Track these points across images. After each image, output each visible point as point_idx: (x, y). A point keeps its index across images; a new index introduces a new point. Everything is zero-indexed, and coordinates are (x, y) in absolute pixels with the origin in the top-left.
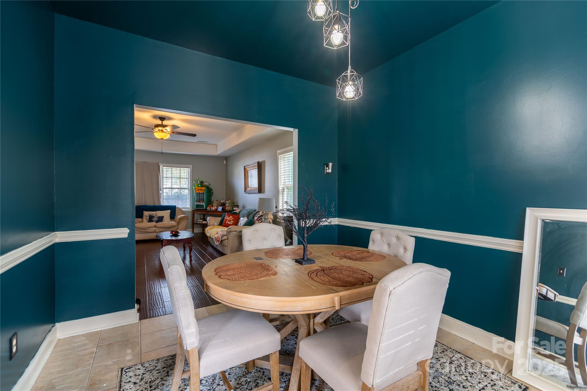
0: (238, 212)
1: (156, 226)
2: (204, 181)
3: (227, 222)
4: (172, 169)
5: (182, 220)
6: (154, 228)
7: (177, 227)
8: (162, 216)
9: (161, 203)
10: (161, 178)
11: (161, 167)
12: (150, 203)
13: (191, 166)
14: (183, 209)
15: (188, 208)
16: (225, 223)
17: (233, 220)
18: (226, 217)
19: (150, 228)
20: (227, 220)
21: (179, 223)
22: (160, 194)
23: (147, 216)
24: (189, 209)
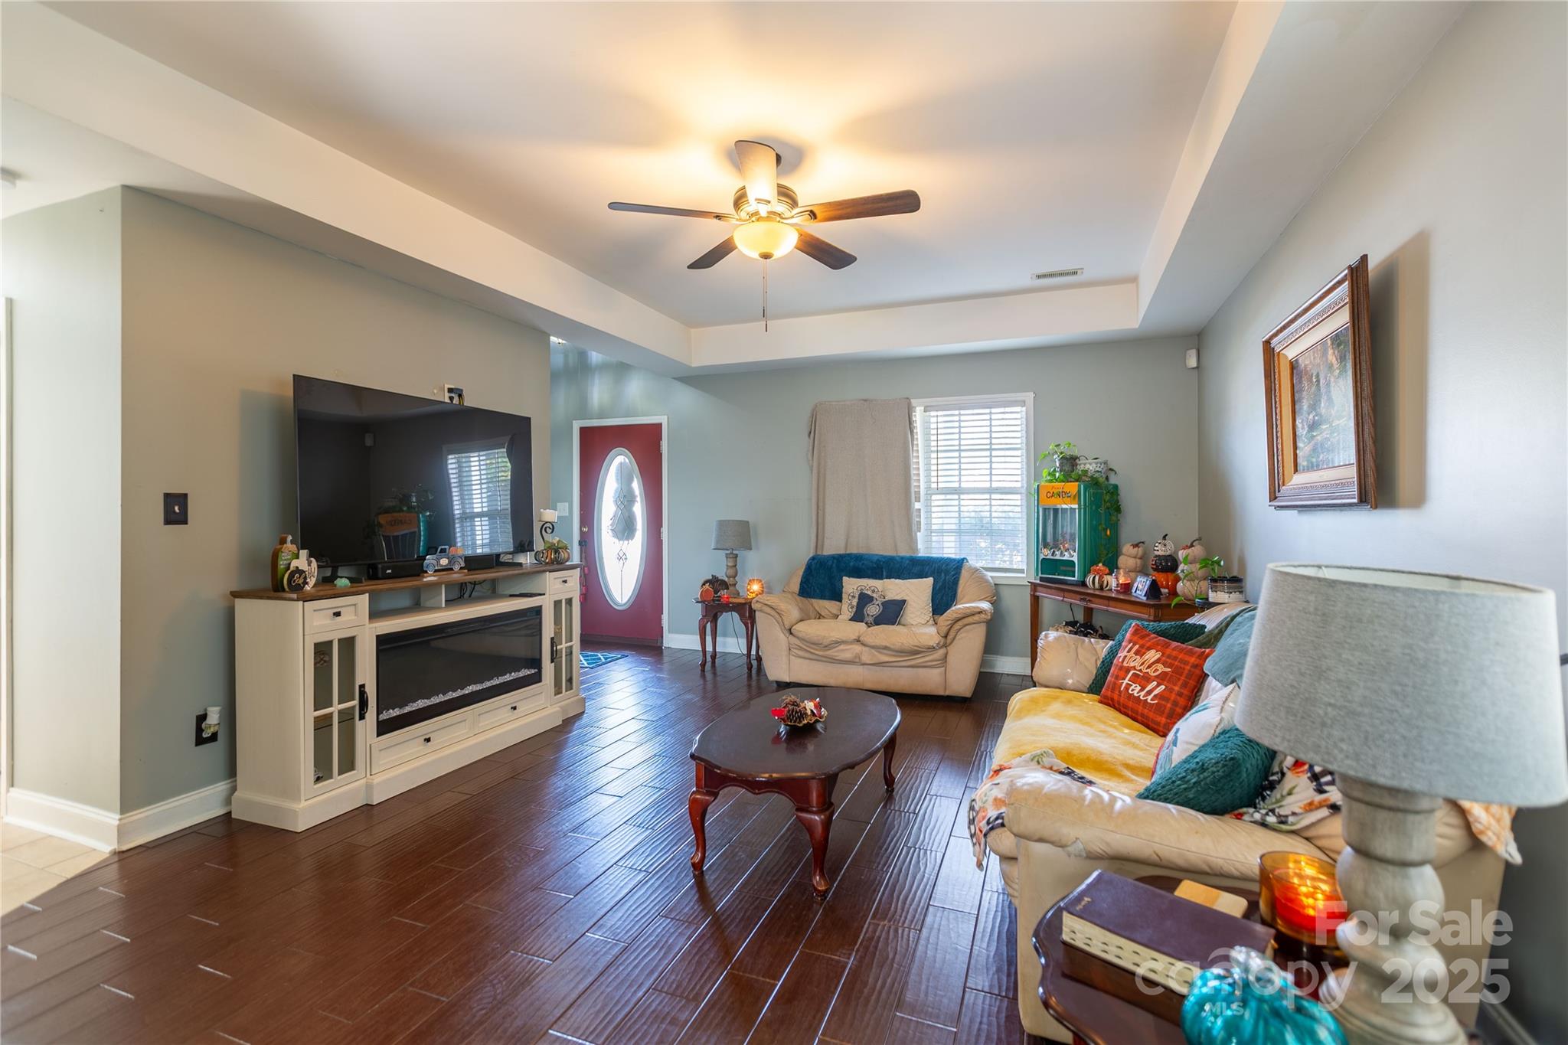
0: (1210, 627)
1: (861, 639)
2: (1076, 453)
3: (1126, 681)
4: (960, 415)
5: (960, 623)
6: (857, 648)
7: (942, 651)
8: (898, 598)
9: (920, 546)
10: (920, 454)
11: (920, 410)
12: (879, 546)
13: (1031, 395)
14: (989, 574)
15: (1021, 571)
16: (1115, 687)
17: (1162, 678)
18: (1125, 653)
19: (842, 647)
20: (1128, 670)
21: (950, 637)
22: (915, 514)
23: (854, 597)
24: (1024, 575)
